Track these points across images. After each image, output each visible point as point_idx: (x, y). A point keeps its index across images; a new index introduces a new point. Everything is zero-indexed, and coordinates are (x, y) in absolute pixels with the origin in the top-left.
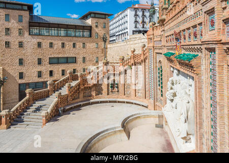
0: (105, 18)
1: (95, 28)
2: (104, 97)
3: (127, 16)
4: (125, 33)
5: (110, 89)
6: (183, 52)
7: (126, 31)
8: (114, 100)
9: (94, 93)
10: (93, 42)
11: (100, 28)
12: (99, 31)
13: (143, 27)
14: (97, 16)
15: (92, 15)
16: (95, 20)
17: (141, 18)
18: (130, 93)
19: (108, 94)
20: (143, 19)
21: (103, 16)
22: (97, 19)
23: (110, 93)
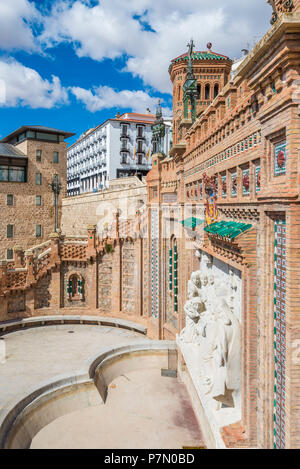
0: (58, 142)
1: (35, 163)
2: (53, 312)
3: (105, 137)
4: (100, 174)
5: (67, 294)
6: (221, 218)
7: (102, 170)
8: (75, 317)
9: (30, 305)
10: (31, 192)
11: (46, 163)
12: (44, 169)
13: (140, 163)
14: (39, 135)
15: (30, 134)
16: (36, 145)
17: (135, 144)
18: (109, 305)
19: (62, 306)
20: (140, 144)
21: (54, 138)
22: (39, 144)
23: (67, 303)
